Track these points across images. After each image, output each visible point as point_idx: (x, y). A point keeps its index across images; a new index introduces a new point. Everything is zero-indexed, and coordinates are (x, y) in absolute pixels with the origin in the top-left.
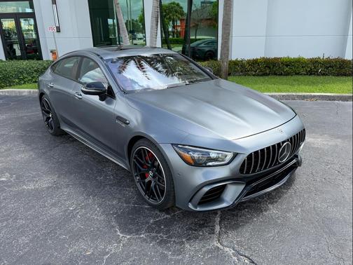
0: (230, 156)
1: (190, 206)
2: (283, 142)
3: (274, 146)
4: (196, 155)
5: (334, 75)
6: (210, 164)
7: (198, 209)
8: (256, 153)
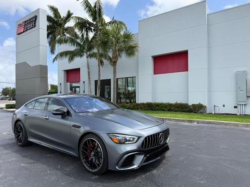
0: (136, 138)
1: (117, 168)
2: (160, 133)
3: (156, 134)
4: (119, 138)
5: (180, 111)
6: (127, 143)
7: (121, 169)
8: (148, 136)
